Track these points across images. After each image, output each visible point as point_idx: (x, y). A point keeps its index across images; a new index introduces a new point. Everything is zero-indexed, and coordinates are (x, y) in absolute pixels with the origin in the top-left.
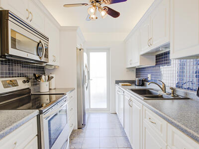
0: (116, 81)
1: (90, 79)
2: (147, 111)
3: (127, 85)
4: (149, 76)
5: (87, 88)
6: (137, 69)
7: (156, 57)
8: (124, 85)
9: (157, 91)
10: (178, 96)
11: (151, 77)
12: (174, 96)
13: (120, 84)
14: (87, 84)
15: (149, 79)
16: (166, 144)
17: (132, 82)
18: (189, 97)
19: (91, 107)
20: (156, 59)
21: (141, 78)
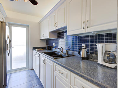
0: (33, 48)
1: (12, 46)
2: (56, 66)
3: (41, 50)
4: (54, 44)
5: (9, 54)
6: (46, 40)
7: (58, 34)
8: (39, 50)
9: (59, 52)
10: (69, 54)
11: (55, 45)
12: (67, 55)
13: (37, 49)
14: (8, 51)
15: (54, 46)
16: (70, 85)
17: (44, 48)
18: (74, 55)
19: (13, 68)
20: (58, 35)
21: (49, 46)
